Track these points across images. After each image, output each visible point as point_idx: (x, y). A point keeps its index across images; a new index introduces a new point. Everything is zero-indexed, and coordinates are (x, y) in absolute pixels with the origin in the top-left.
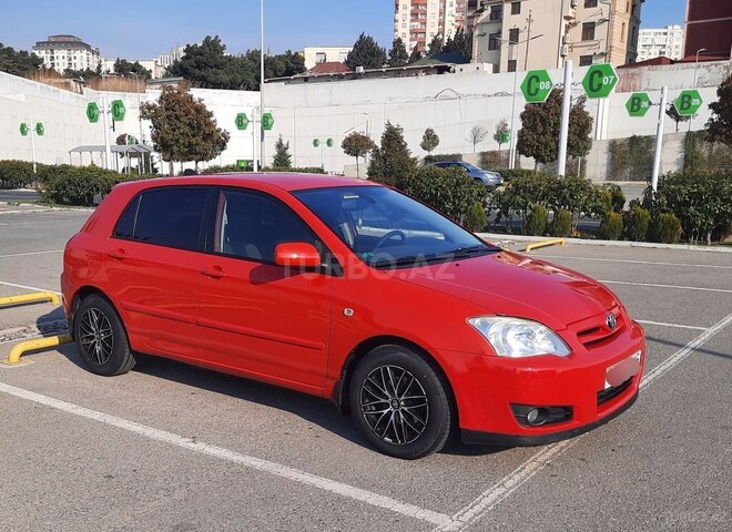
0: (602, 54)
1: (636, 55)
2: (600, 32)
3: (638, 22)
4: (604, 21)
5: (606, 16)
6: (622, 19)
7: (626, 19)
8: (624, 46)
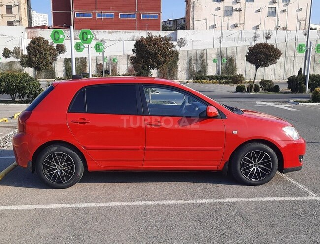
0: (18, 21)
1: (32, 23)
2: (15, 10)
3: (30, 9)
4: (16, 6)
5: (16, 4)
6: (23, 6)
7: (25, 6)
8: (26, 18)
